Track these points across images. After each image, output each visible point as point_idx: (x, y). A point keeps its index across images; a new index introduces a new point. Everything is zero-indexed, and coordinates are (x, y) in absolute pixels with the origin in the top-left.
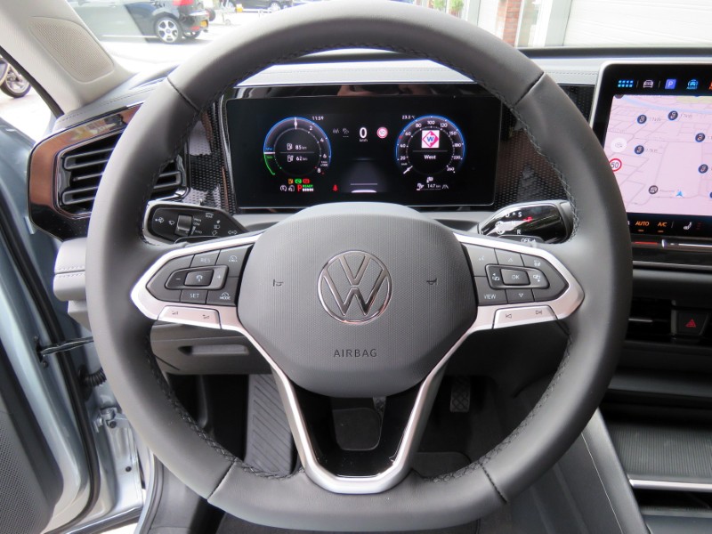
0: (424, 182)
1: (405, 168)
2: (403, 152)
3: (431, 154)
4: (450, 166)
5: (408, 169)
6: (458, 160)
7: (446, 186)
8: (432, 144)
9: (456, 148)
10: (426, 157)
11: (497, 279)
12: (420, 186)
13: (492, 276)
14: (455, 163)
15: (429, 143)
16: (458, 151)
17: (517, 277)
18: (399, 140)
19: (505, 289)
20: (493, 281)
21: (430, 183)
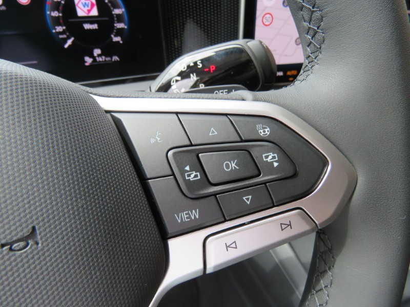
0: (92, 56)
1: (65, 41)
2: (57, 22)
3: (92, 23)
4: (116, 36)
5: (69, 42)
6: (122, 29)
7: (115, 58)
8: (89, 11)
9: (118, 15)
10: (87, 26)
11: (194, 176)
12: (88, 60)
13: (183, 172)
14: (120, 32)
15: (86, 9)
16: (120, 18)
17: (233, 165)
18: (48, 7)
19: (214, 195)
20: (188, 183)
21: (99, 56)
